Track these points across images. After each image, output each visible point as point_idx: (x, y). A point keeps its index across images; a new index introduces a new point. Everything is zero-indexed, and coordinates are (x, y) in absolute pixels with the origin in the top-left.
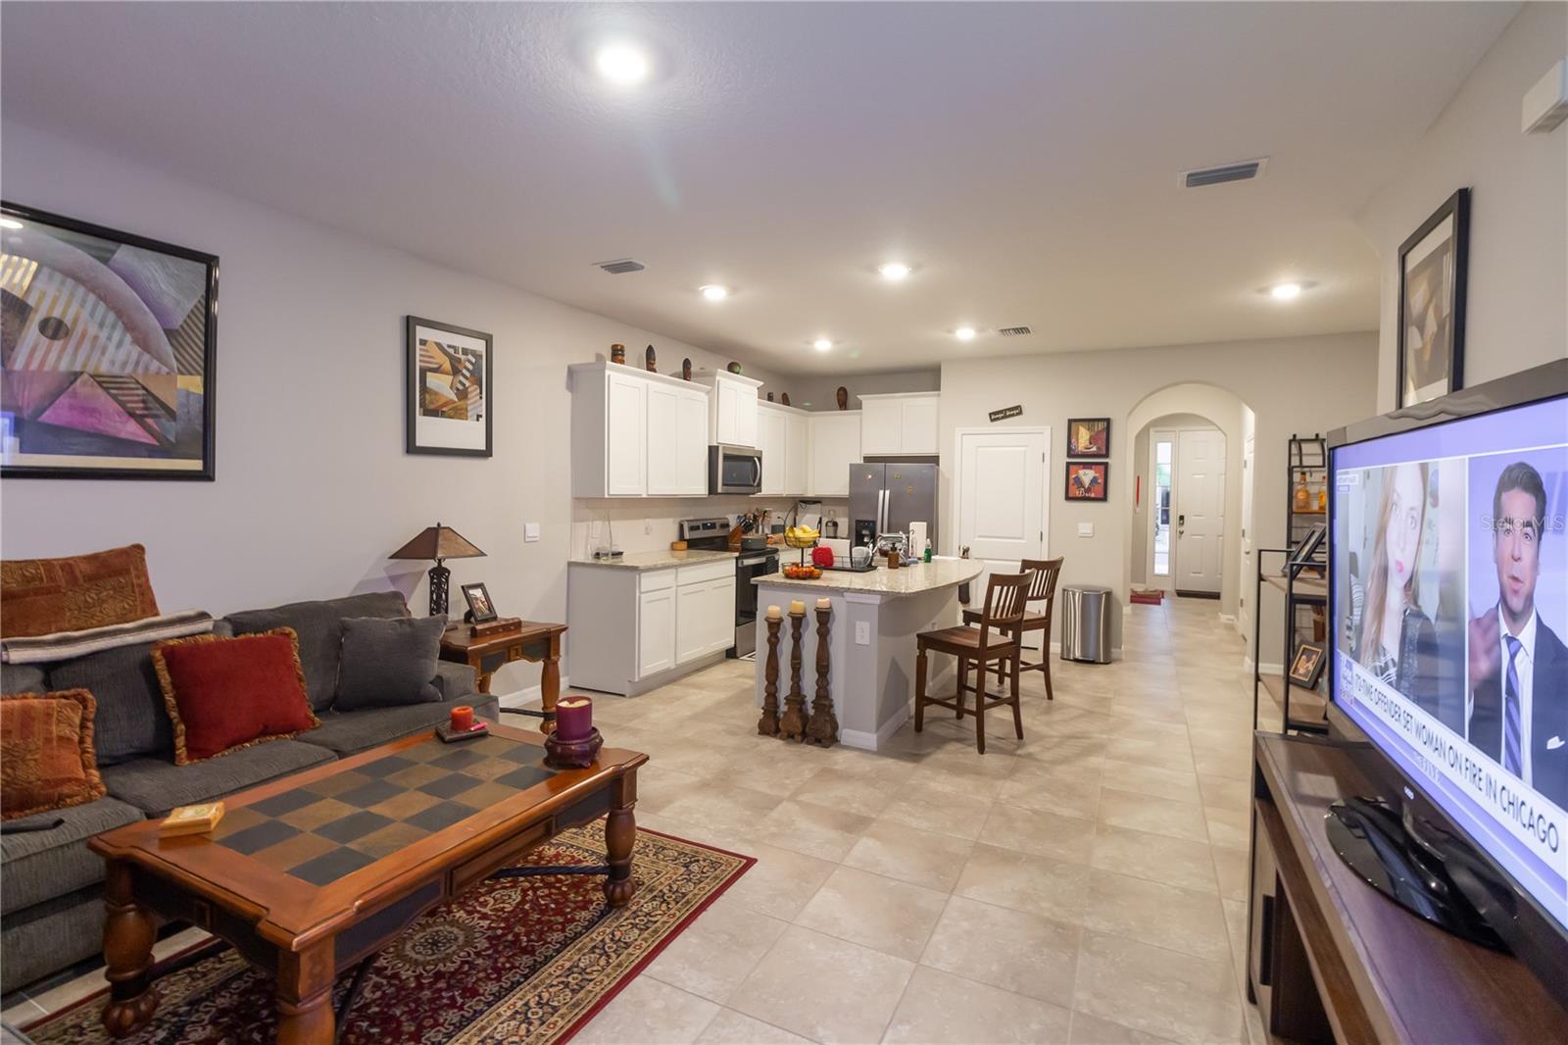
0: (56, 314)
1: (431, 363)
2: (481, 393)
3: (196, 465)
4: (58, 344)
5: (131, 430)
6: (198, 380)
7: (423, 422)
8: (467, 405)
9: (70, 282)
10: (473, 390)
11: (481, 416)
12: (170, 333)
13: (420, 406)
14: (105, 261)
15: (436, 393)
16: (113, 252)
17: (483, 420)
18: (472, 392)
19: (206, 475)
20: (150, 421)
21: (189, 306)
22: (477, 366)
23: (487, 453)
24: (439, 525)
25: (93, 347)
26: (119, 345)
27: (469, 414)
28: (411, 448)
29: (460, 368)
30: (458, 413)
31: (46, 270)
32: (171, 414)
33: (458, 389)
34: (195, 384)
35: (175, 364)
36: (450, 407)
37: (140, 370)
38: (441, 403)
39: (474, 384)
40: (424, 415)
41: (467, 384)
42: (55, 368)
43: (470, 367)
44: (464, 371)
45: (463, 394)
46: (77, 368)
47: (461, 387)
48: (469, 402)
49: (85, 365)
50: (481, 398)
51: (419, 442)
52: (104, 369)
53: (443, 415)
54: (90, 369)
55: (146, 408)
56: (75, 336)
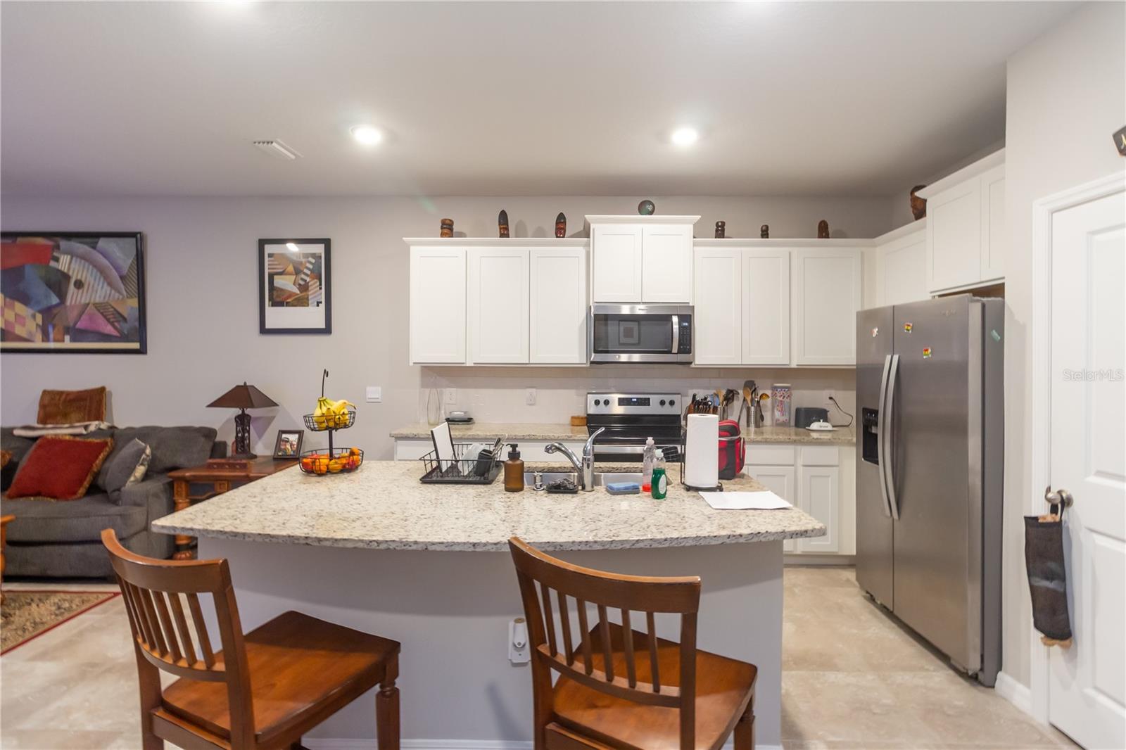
0: (79, 277)
1: (278, 269)
2: (320, 284)
3: (136, 346)
4: (81, 291)
5: (109, 329)
6: (136, 300)
7: (269, 310)
8: (308, 295)
9: (83, 261)
10: (314, 284)
11: (321, 302)
12: (122, 278)
13: (269, 300)
14: (94, 248)
15: (282, 290)
16: (97, 243)
17: (323, 306)
18: (311, 286)
19: (142, 351)
20: (116, 324)
21: (130, 262)
22: (317, 265)
23: (327, 330)
24: (245, 383)
25: (93, 291)
26: (102, 287)
27: (310, 302)
28: (264, 330)
29: (301, 268)
30: (301, 302)
31: (74, 259)
32: (125, 319)
33: (300, 285)
34: (134, 303)
35: (125, 293)
36: (293, 298)
37: (111, 299)
38: (285, 296)
39: (313, 279)
40: (272, 306)
41: (308, 279)
42: (80, 302)
43: (311, 267)
44: (305, 271)
45: (304, 288)
46: (87, 302)
47: (302, 283)
48: (310, 293)
49: (90, 299)
50: (321, 288)
51: (268, 326)
52: (98, 300)
53: (288, 304)
54: (92, 301)
55: (114, 318)
56: (86, 287)
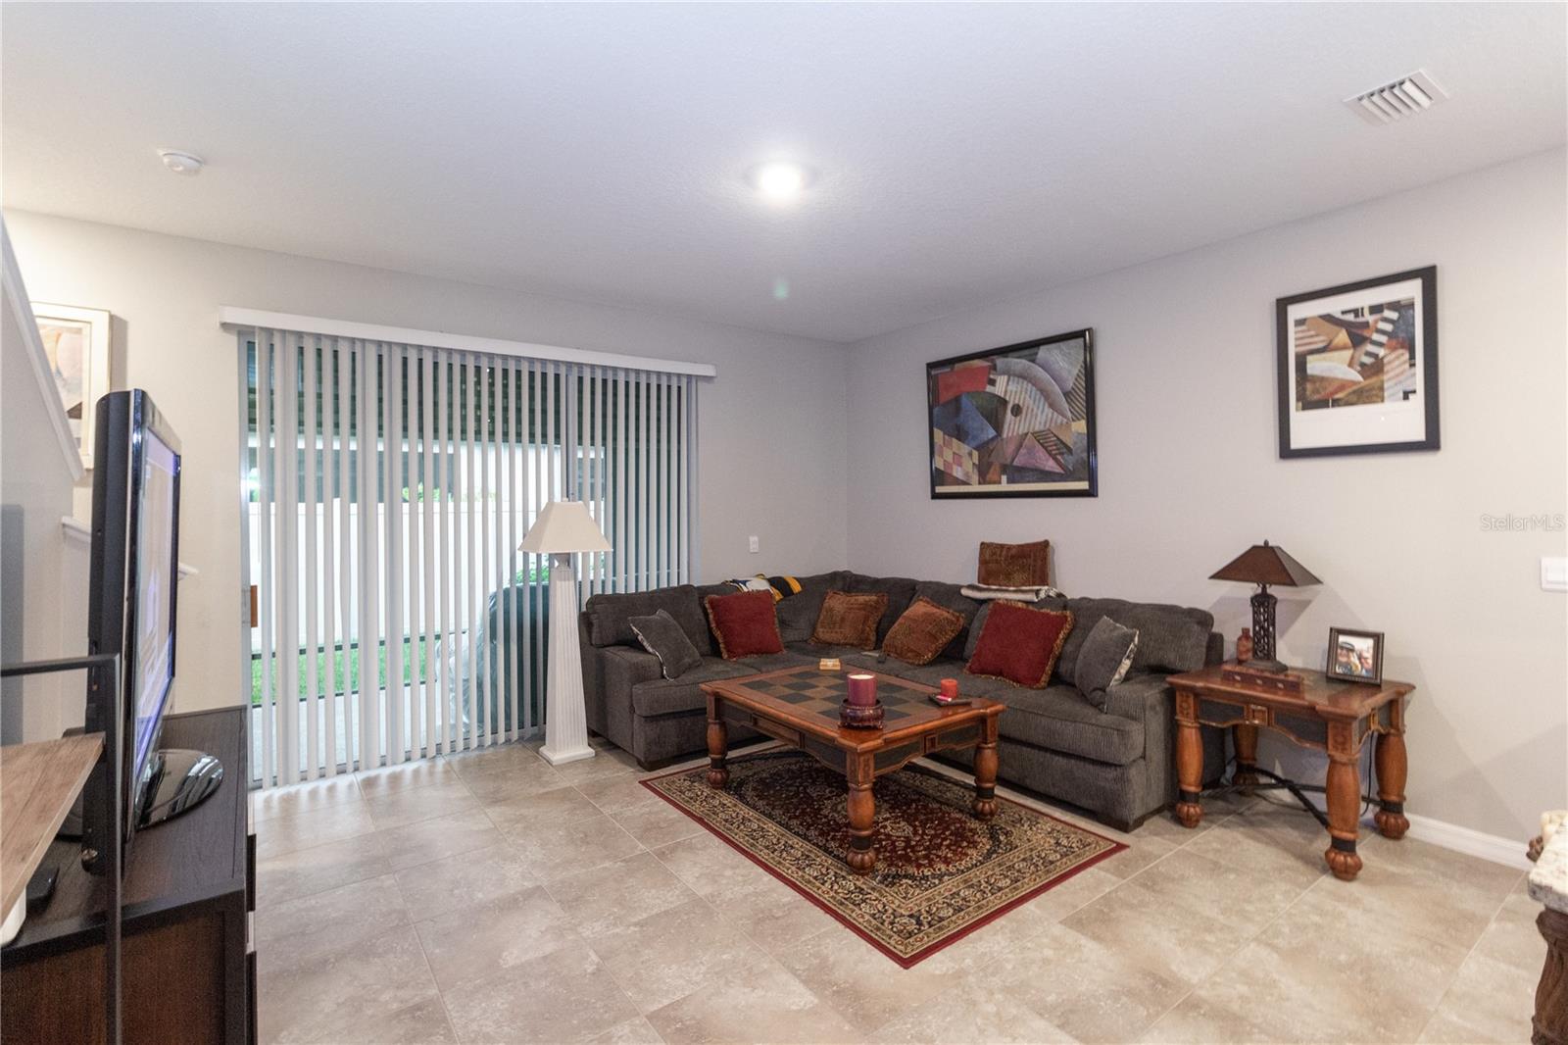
0: (1017, 402)
1: (1315, 343)
2: (1412, 356)
3: (1084, 485)
4: (1018, 418)
5: (1050, 465)
6: (1083, 423)
7: (1298, 418)
8: (1382, 382)
9: (1021, 380)
10: (1396, 360)
11: (1414, 392)
12: (1066, 394)
13: (1298, 400)
14: (1033, 361)
15: (1322, 379)
16: (1036, 354)
17: (1418, 401)
18: (1389, 363)
19: (1091, 493)
20: (1059, 457)
21: (1075, 372)
22: (1404, 325)
23: (1431, 442)
24: (1266, 543)
25: (1032, 415)
26: (1043, 412)
27: (1386, 394)
28: (1286, 452)
29: (1366, 333)
30: (1367, 394)
31: (1012, 378)
32: (1070, 450)
33: (1363, 365)
34: (1081, 426)
35: (1069, 414)
36: (1350, 390)
37: (1053, 425)
38: (1330, 389)
39: (1394, 349)
40: (1304, 408)
41: (1381, 352)
42: (1018, 434)
43: (1389, 327)
44: (1376, 337)
45: (1375, 368)
46: (1026, 431)
47: (1368, 360)
48: (1385, 377)
49: (1029, 428)
50: (1413, 365)
51: (1295, 444)
52: (1037, 429)
53: (1336, 403)
54: (1031, 431)
55: (1058, 449)
56: (1024, 411)
